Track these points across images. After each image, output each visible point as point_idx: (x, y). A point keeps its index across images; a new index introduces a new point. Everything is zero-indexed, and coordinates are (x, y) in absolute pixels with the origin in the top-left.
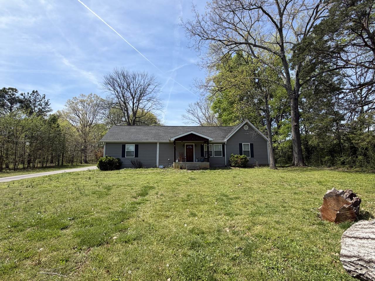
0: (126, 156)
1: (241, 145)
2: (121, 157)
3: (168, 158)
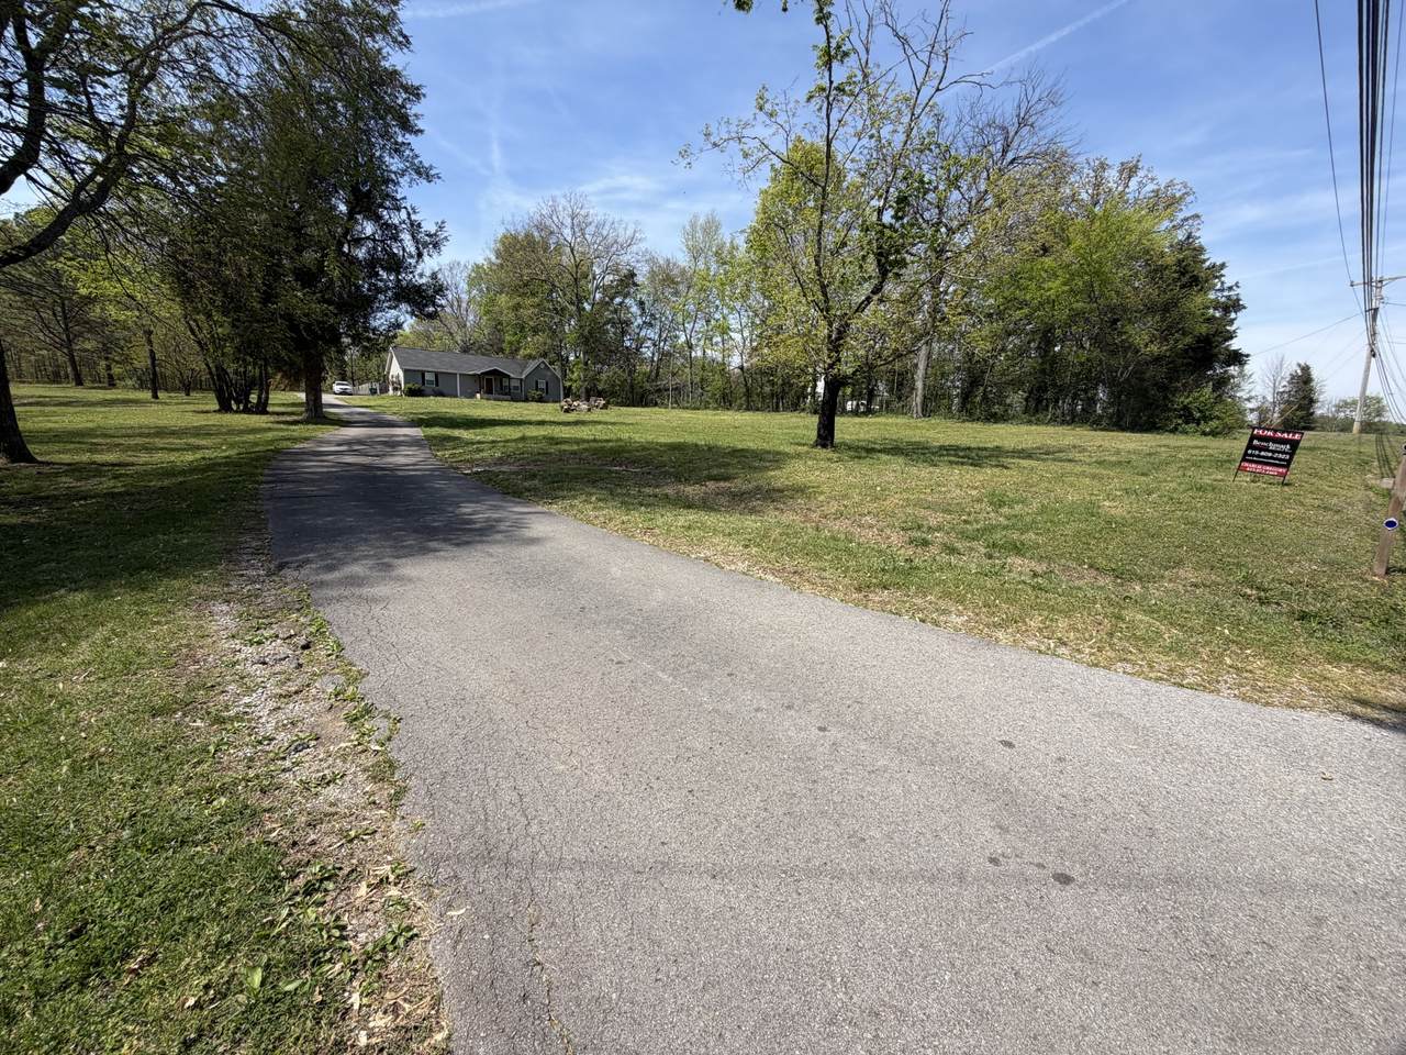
0: (427, 385)
1: (537, 382)
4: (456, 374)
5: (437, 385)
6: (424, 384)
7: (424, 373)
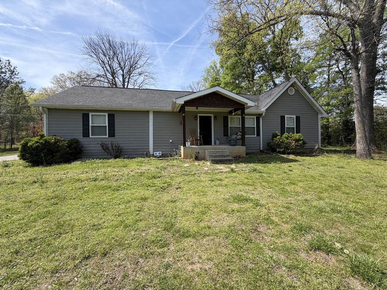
0: (92, 135)
1: (283, 118)
2: (82, 137)
3: (170, 139)
4: (147, 112)
5: (112, 134)
6: (86, 134)
7: (88, 115)
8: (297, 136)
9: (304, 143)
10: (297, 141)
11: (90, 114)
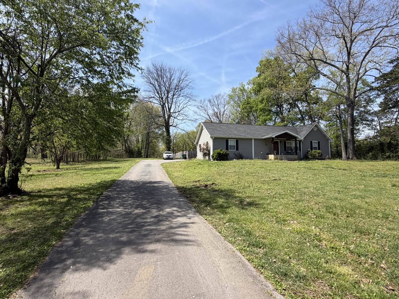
0: (230, 149)
1: (311, 142)
3: (261, 152)
4: (252, 139)
5: (237, 149)
6: (227, 149)
7: (228, 140)
8: (318, 151)
9: (322, 154)
10: (319, 153)
11: (229, 140)
